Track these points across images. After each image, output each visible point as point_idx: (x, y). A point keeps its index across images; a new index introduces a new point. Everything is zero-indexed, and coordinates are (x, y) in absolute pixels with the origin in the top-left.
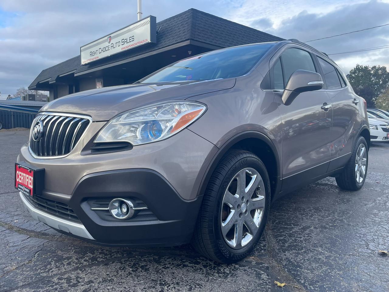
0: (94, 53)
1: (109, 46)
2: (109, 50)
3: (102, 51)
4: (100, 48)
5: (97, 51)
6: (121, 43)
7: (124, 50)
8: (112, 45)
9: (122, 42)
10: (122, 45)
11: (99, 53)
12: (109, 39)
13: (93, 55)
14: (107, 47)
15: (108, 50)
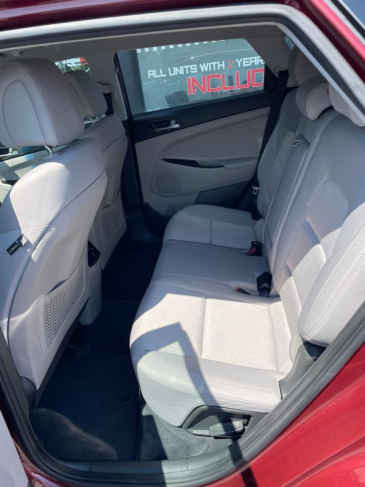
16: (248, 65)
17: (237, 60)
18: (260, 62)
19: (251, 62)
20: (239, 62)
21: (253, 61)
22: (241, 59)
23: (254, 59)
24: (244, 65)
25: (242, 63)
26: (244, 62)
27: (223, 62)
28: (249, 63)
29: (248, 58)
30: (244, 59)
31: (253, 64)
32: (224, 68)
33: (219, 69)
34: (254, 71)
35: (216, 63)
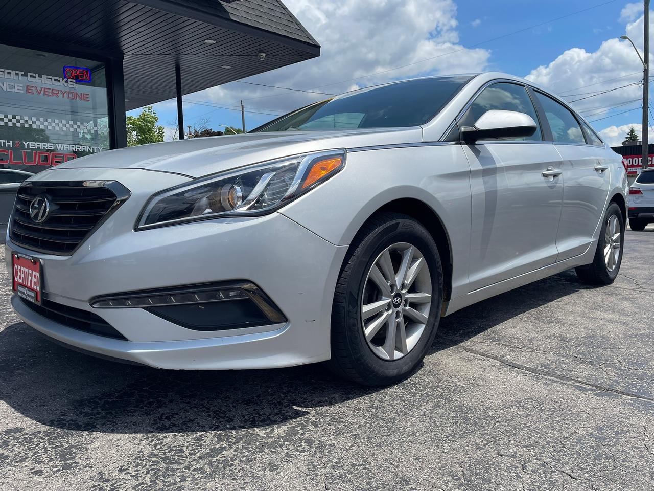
16: (34, 148)
18: (44, 147)
20: (26, 144)
22: (28, 143)
23: (39, 145)
24: (30, 147)
25: (28, 145)
26: (30, 145)
27: (11, 141)
28: (35, 146)
29: (34, 143)
30: (30, 143)
31: (38, 148)
32: (11, 146)
33: (7, 146)
34: (39, 154)
35: (4, 141)
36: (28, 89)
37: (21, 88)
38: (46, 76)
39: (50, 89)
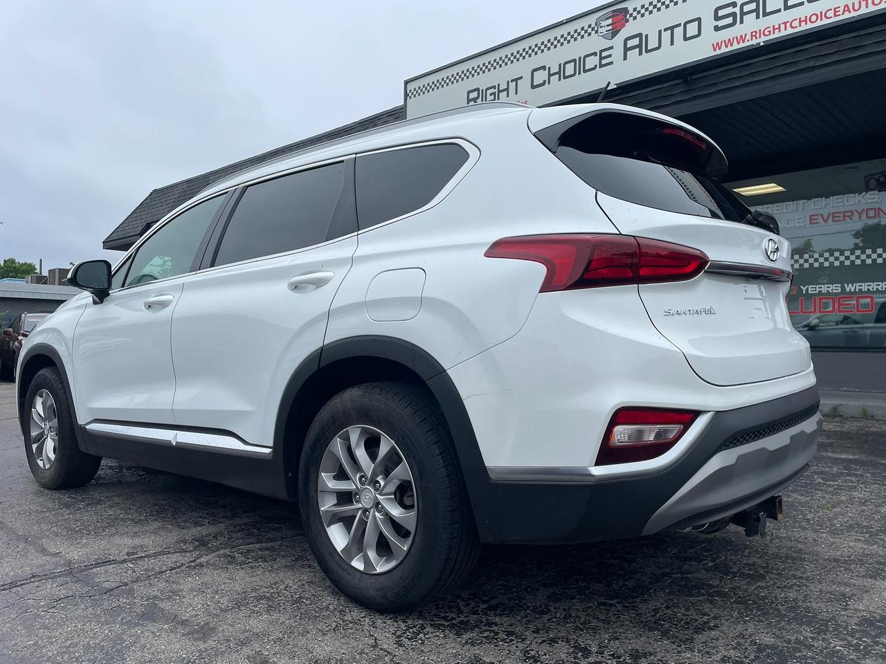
0: (492, 91)
1: (612, 48)
2: (611, 63)
3: (550, 75)
4: (544, 68)
5: (516, 80)
6: (709, 23)
7: (736, 46)
8: (636, 41)
9: (717, 18)
10: (717, 29)
11: (533, 87)
12: (610, 21)
13: (490, 98)
14: (595, 54)
15: (601, 66)
16: (815, 292)
17: (802, 287)
18: (827, 291)
19: (818, 289)
21: (820, 289)
23: (822, 288)
24: (810, 292)
25: (808, 288)
26: (810, 289)
28: (815, 290)
29: (814, 286)
30: (810, 286)
31: (820, 292)
34: (820, 299)
36: (811, 219)
37: (802, 220)
38: (835, 197)
39: (840, 212)
